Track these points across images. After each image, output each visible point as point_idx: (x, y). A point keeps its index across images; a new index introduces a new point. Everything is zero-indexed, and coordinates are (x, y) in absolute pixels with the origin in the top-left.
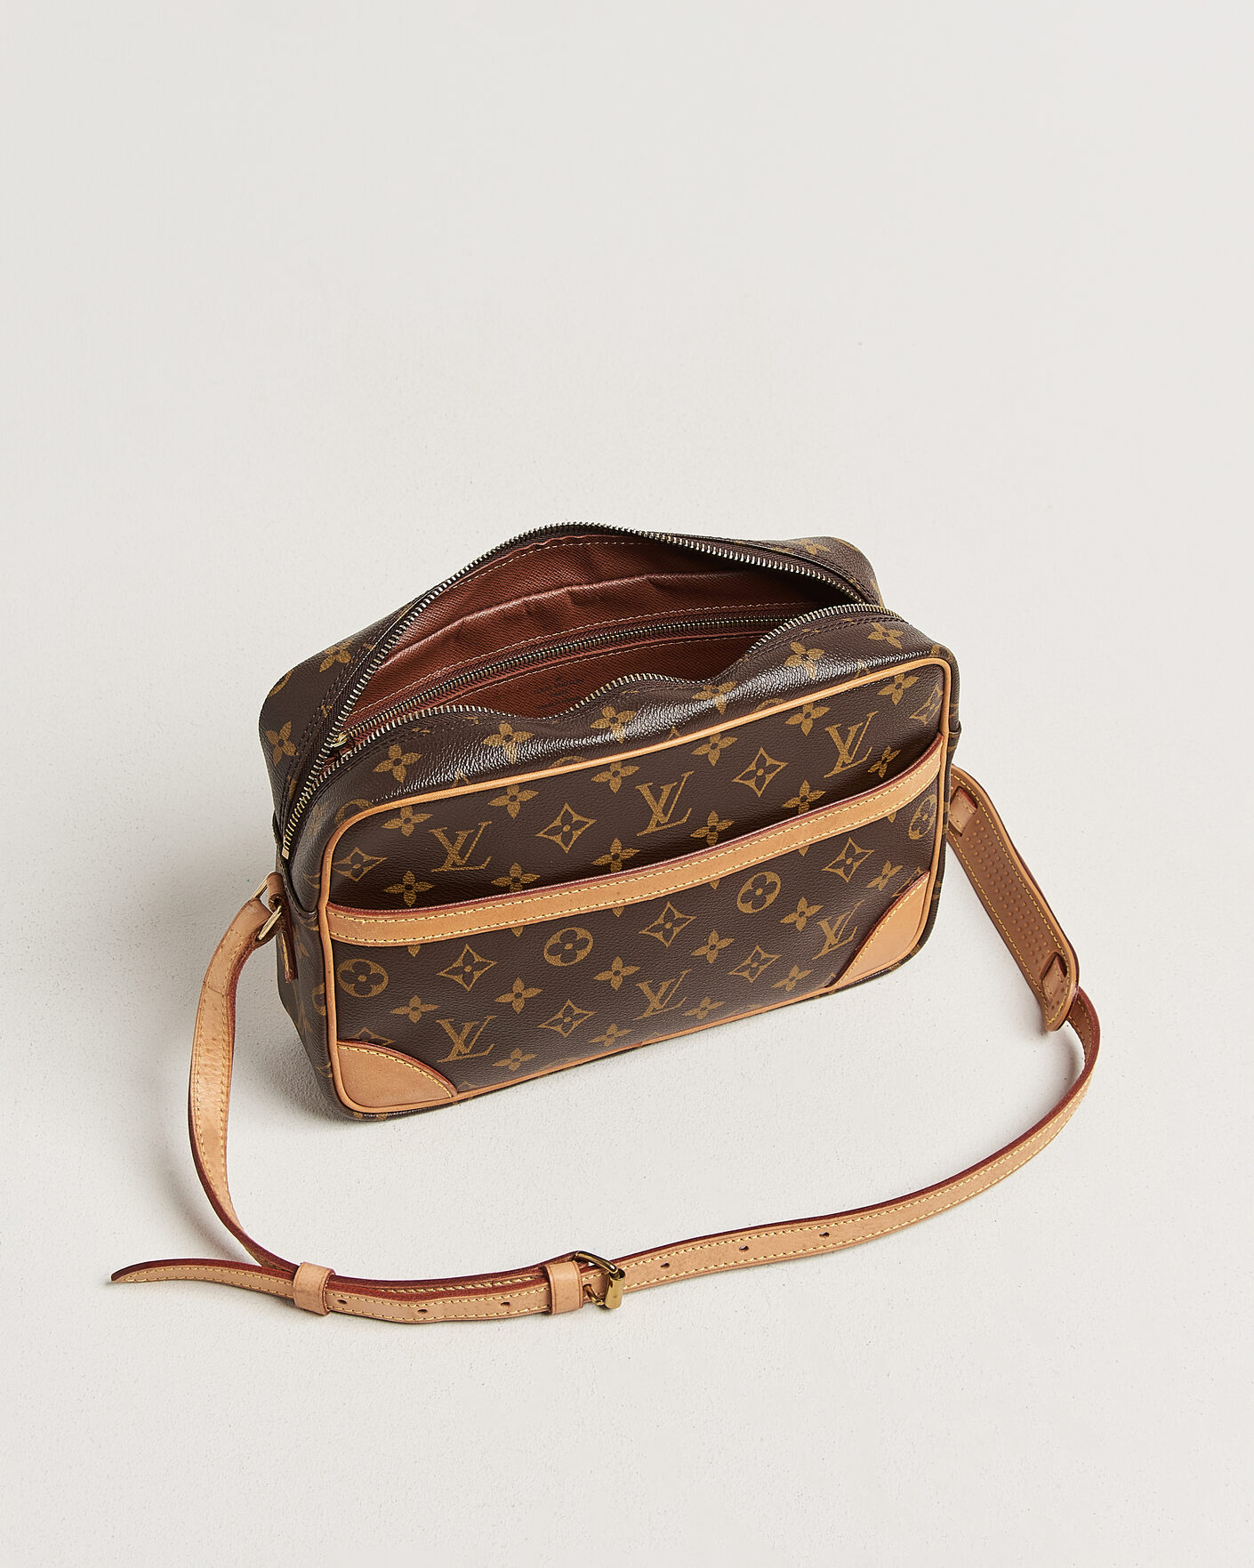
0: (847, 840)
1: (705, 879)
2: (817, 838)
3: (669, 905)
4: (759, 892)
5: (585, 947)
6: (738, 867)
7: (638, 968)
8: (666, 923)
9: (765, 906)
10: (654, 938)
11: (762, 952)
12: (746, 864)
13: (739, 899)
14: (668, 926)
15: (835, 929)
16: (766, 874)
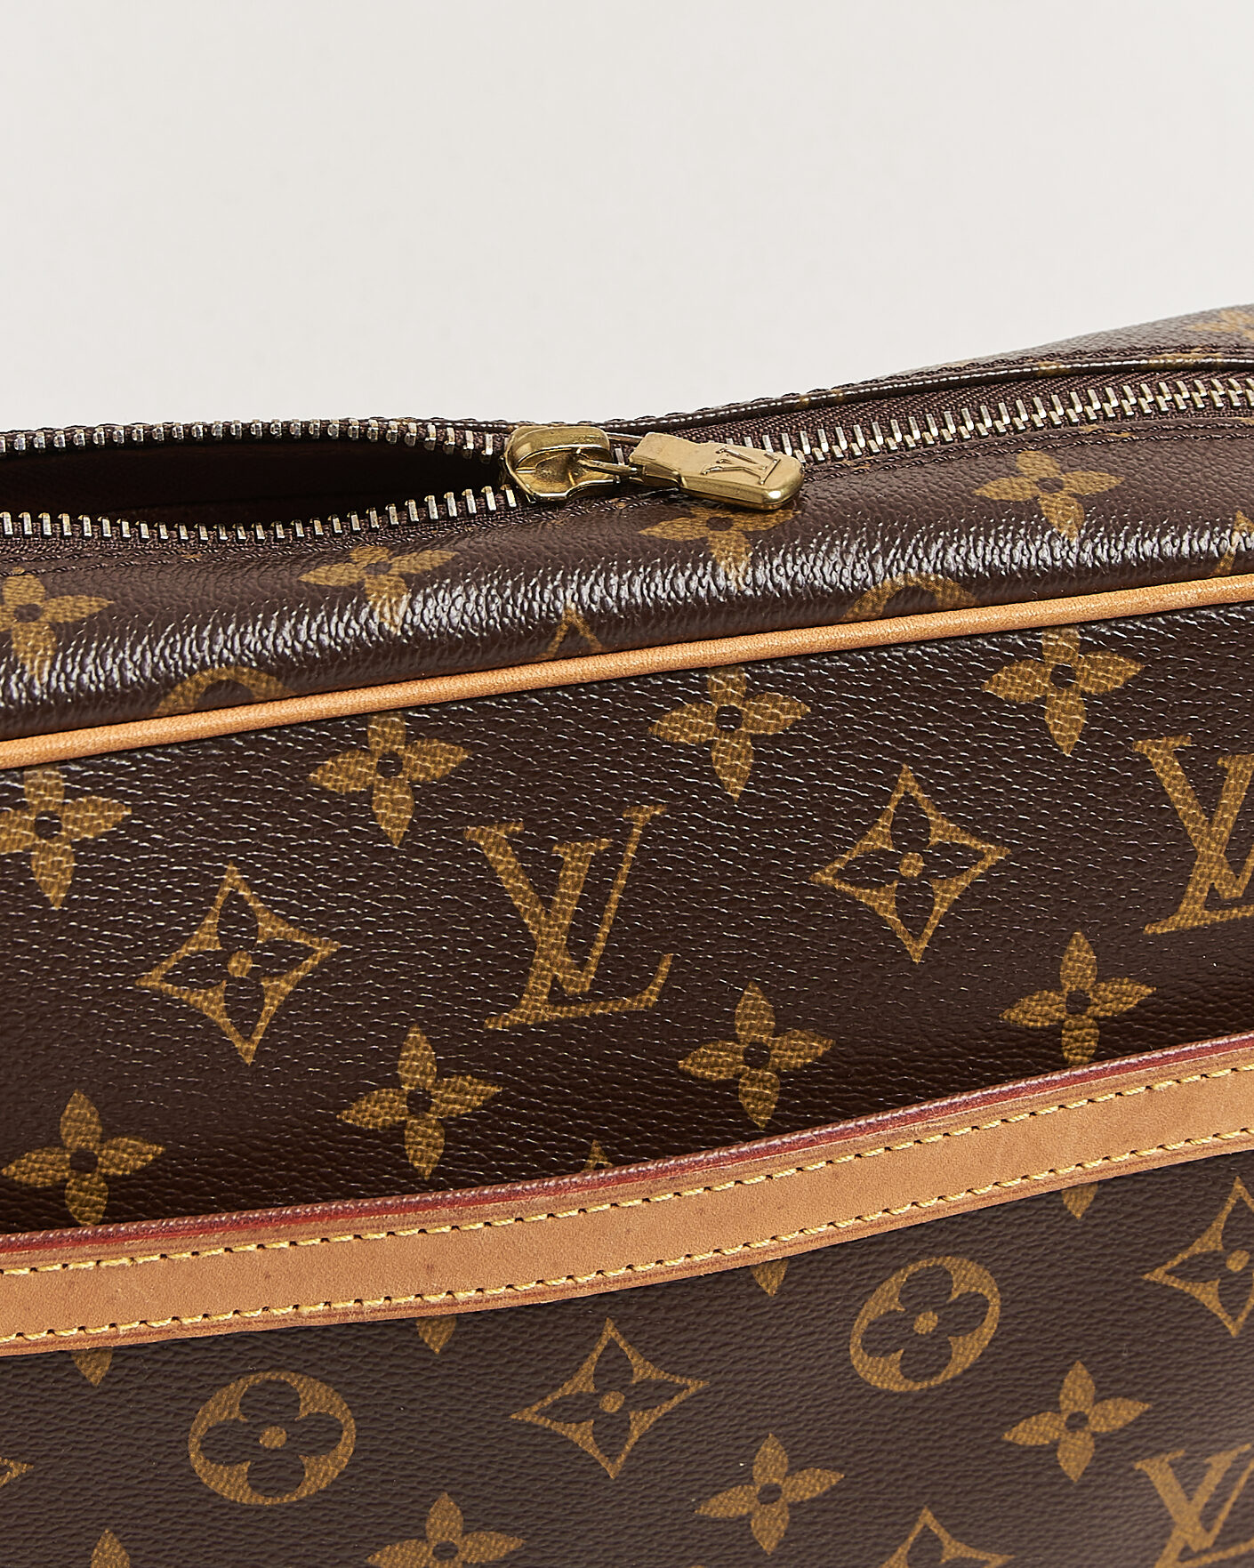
0: (1228, 1187)
1: (734, 1255)
2: (1122, 1161)
3: (610, 1331)
4: (926, 1323)
5: (330, 1444)
6: (848, 1227)
7: (514, 1544)
8: (603, 1391)
9: (940, 1379)
10: (566, 1441)
11: (945, 1536)
12: (875, 1220)
13: (856, 1340)
14: (612, 1403)
15: (1202, 1498)
16: (948, 1262)
